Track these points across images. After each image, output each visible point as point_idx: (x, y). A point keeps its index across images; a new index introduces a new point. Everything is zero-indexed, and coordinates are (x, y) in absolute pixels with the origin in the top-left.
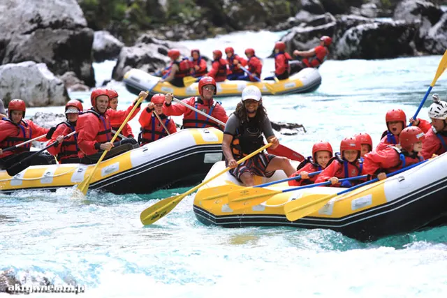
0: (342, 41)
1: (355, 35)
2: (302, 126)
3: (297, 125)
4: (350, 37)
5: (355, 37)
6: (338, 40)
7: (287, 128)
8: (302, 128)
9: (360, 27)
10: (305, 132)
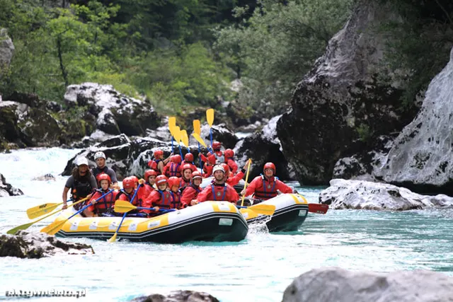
0: (136, 162)
1: (149, 157)
2: (90, 247)
3: (85, 245)
4: (144, 159)
5: (149, 160)
6: (131, 161)
7: (75, 248)
8: (90, 249)
9: (155, 150)
10: (94, 253)
